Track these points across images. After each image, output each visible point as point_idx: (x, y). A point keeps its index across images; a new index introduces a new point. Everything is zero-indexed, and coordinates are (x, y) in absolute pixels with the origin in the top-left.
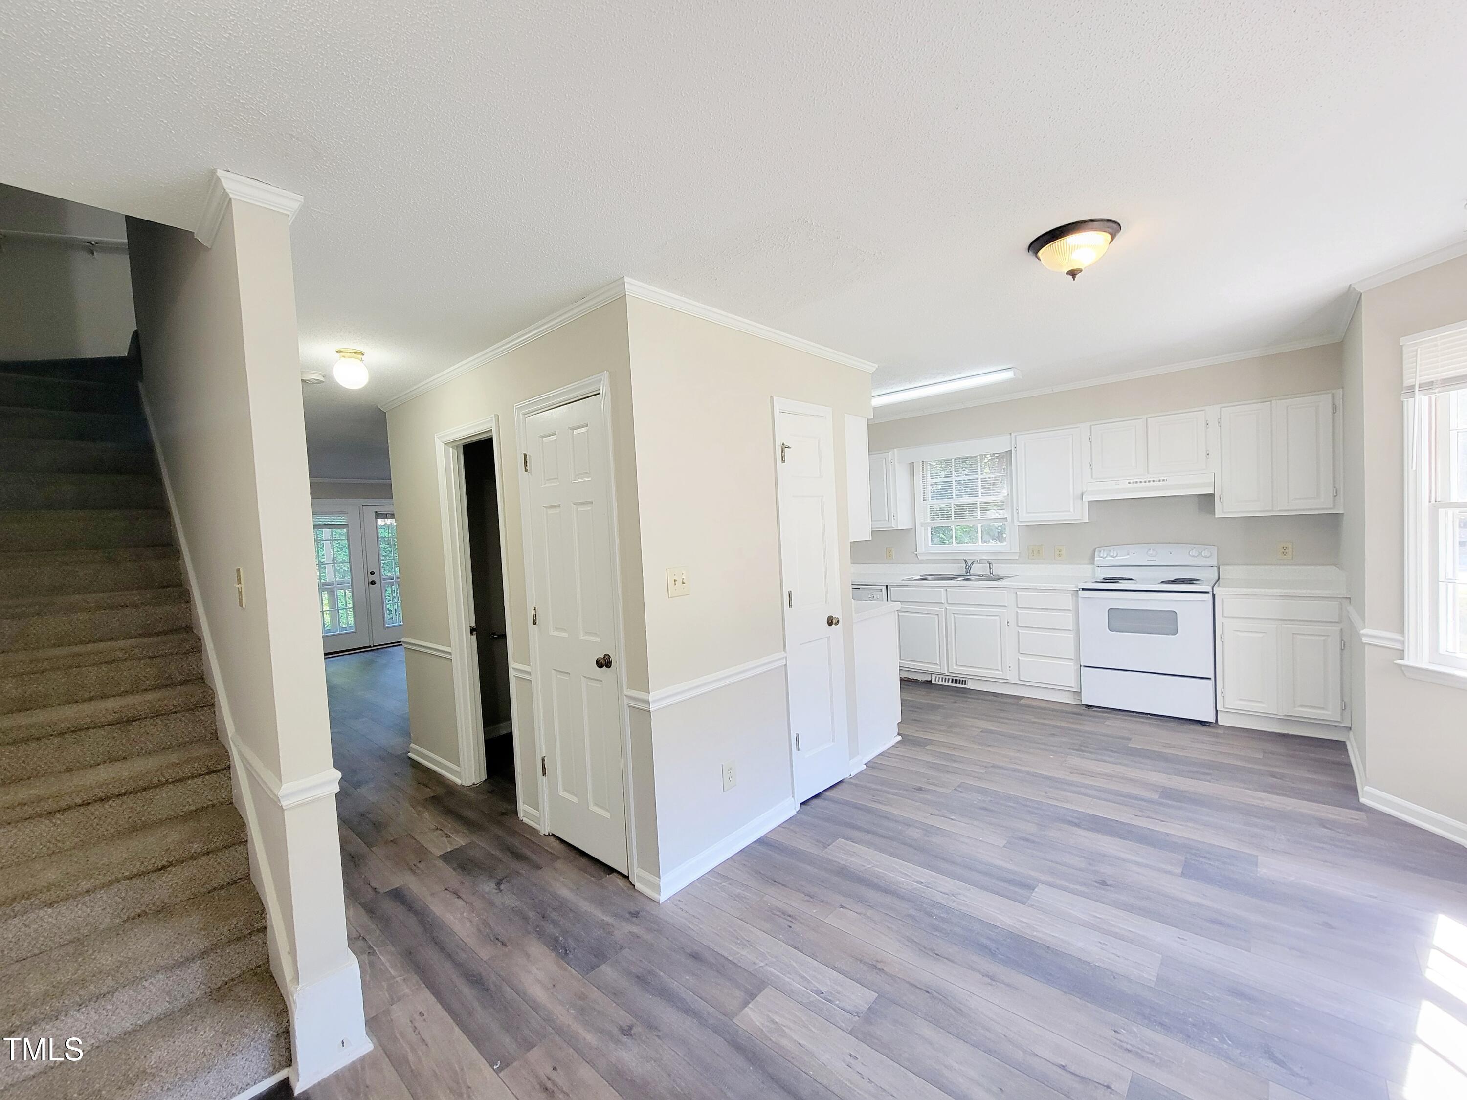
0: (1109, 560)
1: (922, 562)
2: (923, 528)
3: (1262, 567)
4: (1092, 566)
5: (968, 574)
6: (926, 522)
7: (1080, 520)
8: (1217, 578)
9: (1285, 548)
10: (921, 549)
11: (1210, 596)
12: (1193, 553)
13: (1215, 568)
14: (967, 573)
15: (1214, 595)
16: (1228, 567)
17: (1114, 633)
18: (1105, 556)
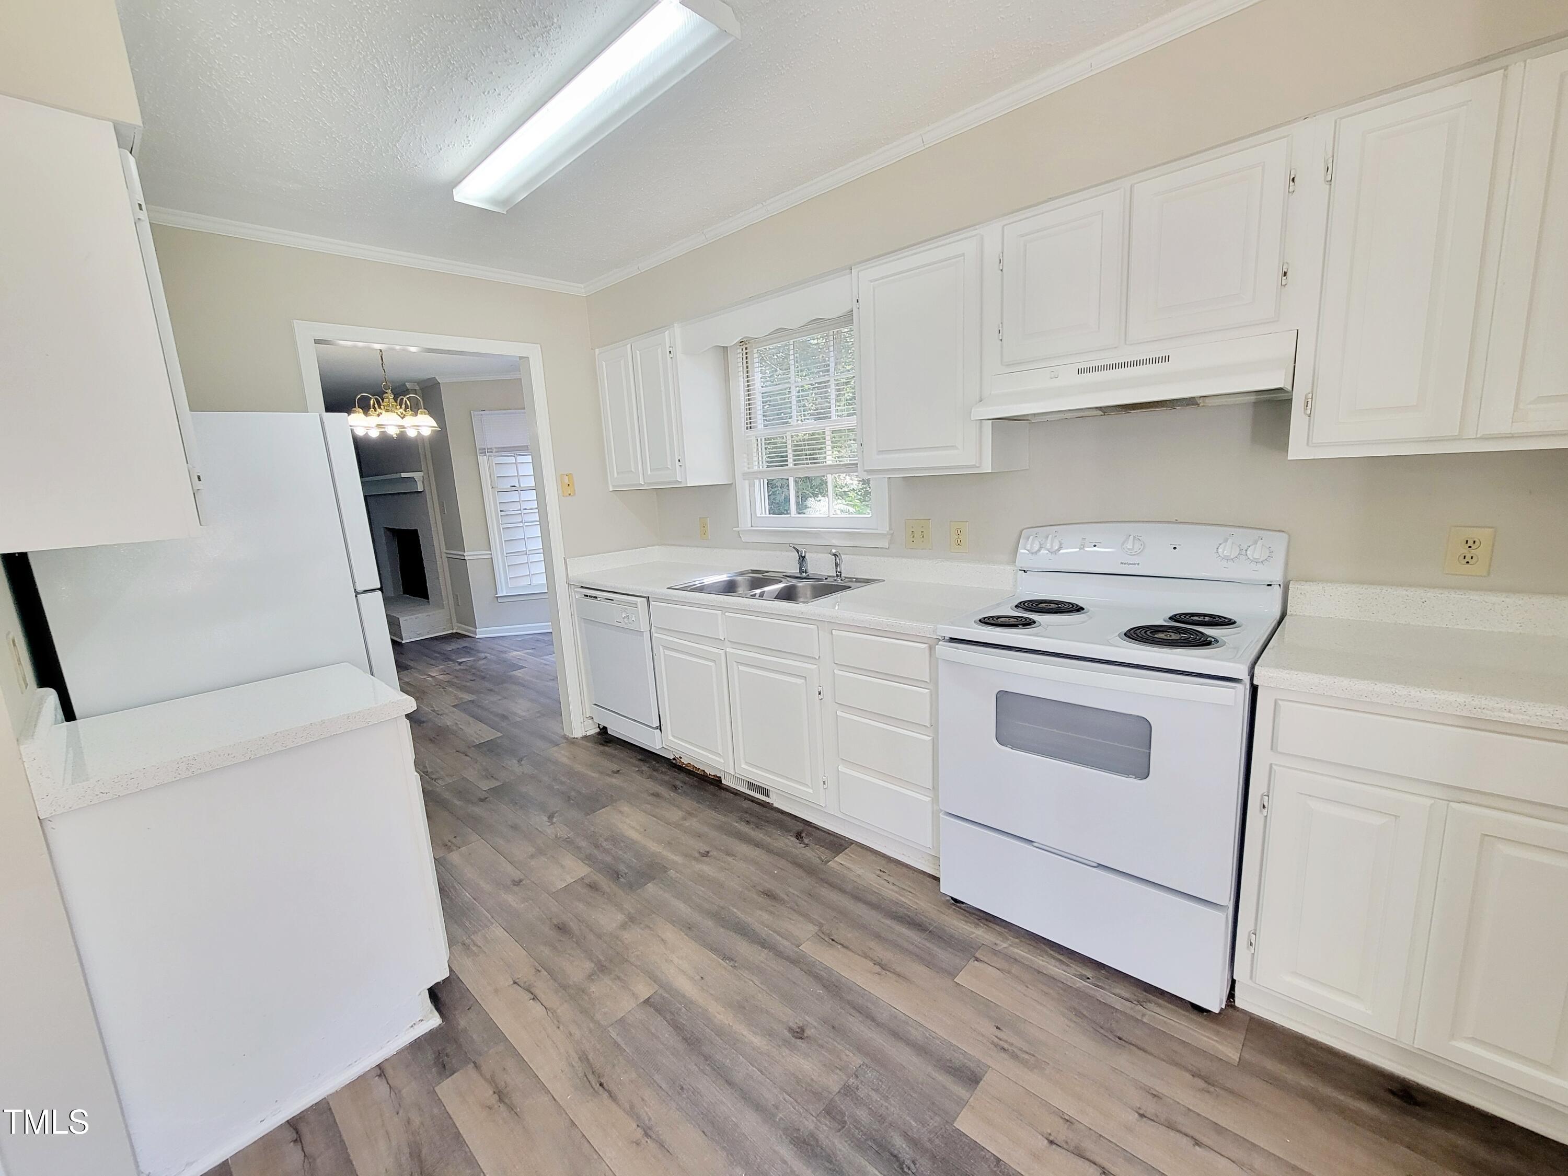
0: (1045, 559)
1: (746, 546)
2: (747, 482)
3: (1401, 592)
4: (1009, 568)
5: (804, 575)
6: (751, 470)
7: (974, 466)
8: (1278, 615)
9: (1470, 544)
10: (745, 523)
11: (1241, 692)
12: (1227, 550)
13: (1277, 592)
14: (801, 571)
15: (1254, 689)
16: (1306, 587)
17: (1008, 749)
18: (1037, 548)
